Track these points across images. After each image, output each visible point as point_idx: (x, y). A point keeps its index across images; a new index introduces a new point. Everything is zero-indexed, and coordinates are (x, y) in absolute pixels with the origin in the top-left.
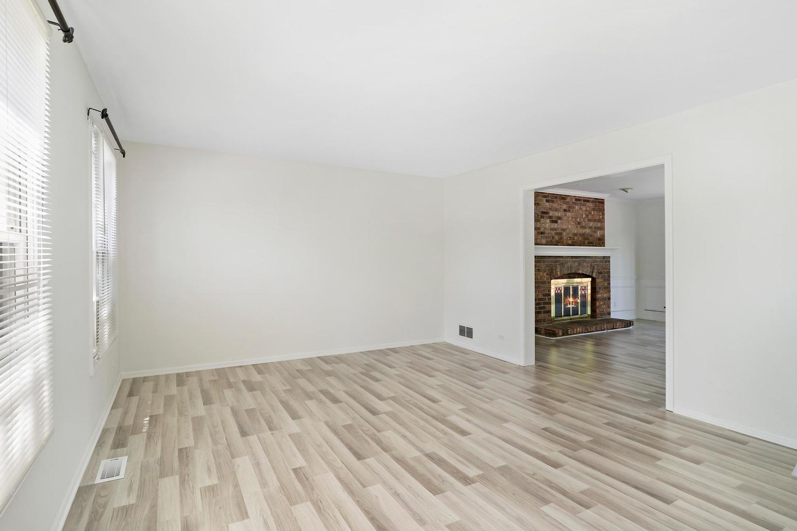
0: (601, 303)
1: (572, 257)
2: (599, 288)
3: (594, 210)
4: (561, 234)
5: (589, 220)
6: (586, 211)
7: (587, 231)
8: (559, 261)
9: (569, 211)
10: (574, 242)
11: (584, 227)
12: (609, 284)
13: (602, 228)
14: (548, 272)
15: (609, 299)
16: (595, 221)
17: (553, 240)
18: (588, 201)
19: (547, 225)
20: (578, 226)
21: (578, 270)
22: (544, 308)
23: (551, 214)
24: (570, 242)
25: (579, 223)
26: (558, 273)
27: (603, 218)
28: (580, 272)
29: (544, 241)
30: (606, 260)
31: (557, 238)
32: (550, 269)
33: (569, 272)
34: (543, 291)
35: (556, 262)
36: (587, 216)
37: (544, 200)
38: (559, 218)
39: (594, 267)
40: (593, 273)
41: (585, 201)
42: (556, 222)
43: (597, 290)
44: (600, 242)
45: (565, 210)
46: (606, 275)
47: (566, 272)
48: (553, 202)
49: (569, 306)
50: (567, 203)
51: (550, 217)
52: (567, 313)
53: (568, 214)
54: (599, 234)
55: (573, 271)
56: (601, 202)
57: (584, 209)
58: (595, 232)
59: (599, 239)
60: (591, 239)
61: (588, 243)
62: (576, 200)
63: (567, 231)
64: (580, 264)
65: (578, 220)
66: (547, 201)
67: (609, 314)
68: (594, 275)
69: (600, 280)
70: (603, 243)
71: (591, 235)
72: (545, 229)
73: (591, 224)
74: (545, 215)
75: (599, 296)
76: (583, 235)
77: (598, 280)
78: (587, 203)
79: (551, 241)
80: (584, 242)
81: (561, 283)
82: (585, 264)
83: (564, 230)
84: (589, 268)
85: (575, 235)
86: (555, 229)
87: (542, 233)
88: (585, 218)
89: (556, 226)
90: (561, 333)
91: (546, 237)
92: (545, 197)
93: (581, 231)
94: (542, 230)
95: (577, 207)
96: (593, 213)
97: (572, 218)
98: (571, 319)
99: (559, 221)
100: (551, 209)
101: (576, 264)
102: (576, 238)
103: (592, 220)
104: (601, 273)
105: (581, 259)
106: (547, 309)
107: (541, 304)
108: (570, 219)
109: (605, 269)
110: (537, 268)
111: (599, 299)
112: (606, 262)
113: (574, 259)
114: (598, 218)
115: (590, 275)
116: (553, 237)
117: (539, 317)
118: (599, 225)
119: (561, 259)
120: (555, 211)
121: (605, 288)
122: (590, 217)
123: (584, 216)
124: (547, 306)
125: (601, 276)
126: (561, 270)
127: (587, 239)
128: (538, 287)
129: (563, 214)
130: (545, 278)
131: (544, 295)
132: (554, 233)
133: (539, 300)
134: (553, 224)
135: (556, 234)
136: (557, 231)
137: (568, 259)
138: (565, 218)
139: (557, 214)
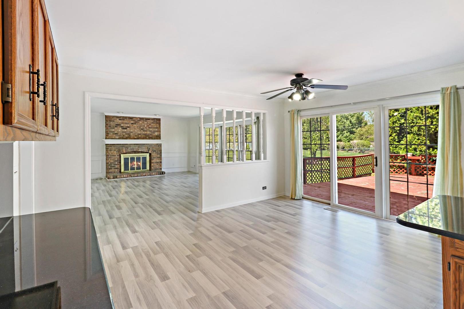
0: (155, 164)
1: (134, 144)
2: (154, 158)
3: (153, 123)
4: (129, 134)
5: (149, 128)
7: (148, 132)
8: (125, 146)
9: (135, 124)
10: (139, 138)
11: (146, 131)
12: (161, 156)
13: (160, 131)
14: (117, 151)
15: (161, 162)
16: (154, 128)
18: (149, 119)
19: (120, 130)
20: (142, 130)
21: (139, 150)
22: (114, 167)
23: (122, 125)
24: (135, 138)
25: (142, 129)
26: (124, 151)
27: (160, 127)
28: (140, 151)
29: (117, 137)
30: (160, 145)
31: (127, 136)
33: (132, 151)
34: (113, 159)
35: (123, 146)
36: (148, 126)
37: (118, 119)
38: (128, 127)
39: (149, 149)
40: (149, 151)
41: (146, 119)
42: (126, 129)
43: (152, 159)
44: (158, 137)
45: (132, 124)
46: (159, 152)
47: (129, 151)
48: (124, 120)
49: (134, 166)
50: (134, 120)
51: (122, 127)
52: (133, 169)
53: (134, 125)
54: (156, 134)
55: (135, 150)
56: (159, 120)
57: (146, 123)
58: (154, 133)
59: (157, 136)
60: (151, 136)
61: (149, 138)
62: (140, 119)
63: (133, 133)
64: (139, 147)
65: (142, 128)
66: (119, 120)
67: (161, 169)
68: (150, 152)
69: (154, 154)
71: (151, 134)
72: (118, 132)
73: (151, 129)
74: (118, 126)
75: (153, 161)
76: (145, 134)
77: (152, 154)
78: (148, 121)
79: (123, 137)
81: (129, 156)
82: (143, 147)
83: (132, 132)
84: (146, 149)
85: (140, 134)
86: (125, 132)
87: (116, 134)
88: (146, 127)
89: (126, 130)
90: (112, 177)
91: (119, 136)
92: (118, 118)
93: (144, 133)
94: (116, 132)
95: (141, 122)
96: (152, 124)
97: (138, 127)
98: (135, 171)
99: (128, 129)
100: (122, 123)
101: (137, 147)
102: (140, 136)
103: (151, 128)
104: (155, 151)
105: (141, 145)
106: (116, 167)
107: (111, 165)
108: (136, 127)
109: (157, 149)
110: (109, 149)
111: (153, 163)
112: (159, 146)
113: (136, 145)
114: (156, 127)
115: (147, 152)
116: (124, 136)
117: (110, 171)
118: (156, 130)
119: (127, 145)
120: (126, 124)
121: (158, 158)
122: (150, 126)
123: (146, 126)
124: (116, 166)
125: (155, 152)
126: (126, 150)
127: (148, 136)
128: (110, 158)
129: (131, 125)
130: (115, 154)
131: (114, 161)
132: (124, 134)
133: (111, 163)
134: (124, 130)
135: (126, 134)
136: (127, 133)
137: (131, 145)
138: (132, 127)
139: (126, 125)
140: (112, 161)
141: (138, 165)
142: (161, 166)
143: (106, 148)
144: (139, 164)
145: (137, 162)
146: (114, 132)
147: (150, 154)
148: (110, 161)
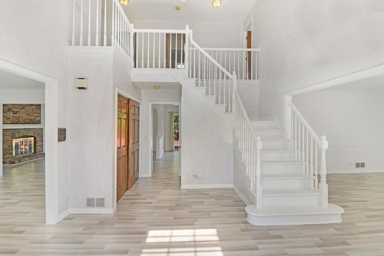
0: (39, 147)
1: (24, 129)
2: (38, 141)
3: (36, 109)
4: (18, 119)
5: (33, 113)
6: (32, 109)
7: (32, 117)
8: (17, 131)
9: (23, 109)
10: (26, 123)
11: (31, 116)
12: (43, 139)
13: (40, 117)
14: (11, 136)
15: (43, 145)
16: (36, 113)
17: (14, 122)
19: (11, 115)
20: (28, 115)
21: (27, 134)
23: (13, 110)
24: (23, 122)
25: (28, 114)
26: (17, 136)
27: (40, 112)
28: (28, 135)
29: (9, 122)
31: (16, 120)
32: (12, 135)
33: (23, 135)
34: (8, 144)
35: (15, 131)
36: (32, 111)
38: (18, 112)
39: (35, 132)
40: (35, 135)
41: (31, 105)
42: (16, 114)
43: (37, 142)
45: (21, 109)
46: (41, 136)
47: (21, 135)
48: (14, 105)
49: (22, 151)
50: (22, 105)
51: (13, 111)
52: (22, 153)
53: (22, 110)
54: (38, 119)
55: (25, 135)
56: (40, 105)
57: (31, 108)
58: (36, 118)
59: (38, 121)
60: (34, 121)
61: (33, 122)
63: (22, 118)
64: (28, 132)
65: (28, 113)
67: (43, 151)
68: (35, 136)
70: (40, 122)
71: (34, 119)
72: (10, 116)
73: (34, 115)
74: (10, 111)
75: (37, 144)
76: (30, 119)
77: (37, 138)
78: (33, 106)
79: (13, 122)
80: (31, 122)
81: (19, 140)
82: (31, 132)
83: (20, 117)
84: (33, 133)
85: (26, 119)
86: (16, 117)
87: (8, 118)
88: (31, 112)
89: (16, 115)
90: (17, 162)
91: (11, 120)
93: (29, 117)
94: (8, 117)
95: (27, 107)
96: (35, 110)
97: (25, 112)
98: (23, 155)
99: (18, 113)
100: (13, 108)
101: (26, 132)
102: (26, 121)
103: (35, 113)
104: (39, 135)
105: (29, 129)
106: (11, 153)
107: (6, 150)
108: (24, 112)
109: (40, 133)
110: (5, 134)
111: (37, 146)
112: (41, 130)
113: (25, 130)
114: (38, 112)
115: (33, 136)
116: (14, 120)
117: (6, 156)
118: (38, 115)
119: (19, 130)
120: (16, 109)
121: (41, 141)
122: (34, 112)
123: (31, 111)
124: (10, 151)
125: (38, 136)
126: (18, 135)
127: (32, 121)
128: (5, 143)
129: (20, 110)
130: (10, 139)
131: (9, 146)
132: (15, 118)
133: (6, 149)
134: (14, 114)
135: (16, 119)
136: (17, 118)
137: (22, 130)
138: (21, 112)
139: (16, 110)
140: (7, 147)
142: (42, 148)
143: (3, 134)
144: (26, 148)
145: (24, 146)
146: (6, 116)
147: (35, 138)
148: (5, 147)
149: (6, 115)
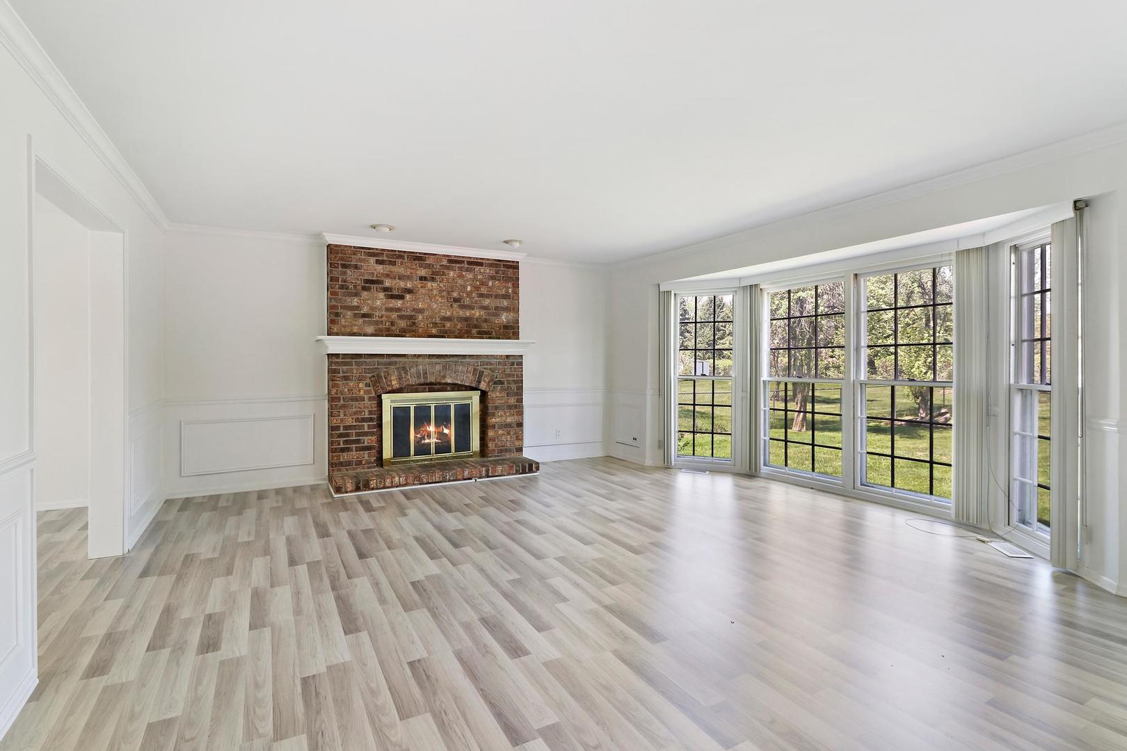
0: (500, 432)
1: (431, 356)
2: (496, 408)
3: (493, 278)
4: (411, 317)
5: (481, 295)
6: (475, 279)
7: (477, 313)
8: (396, 363)
9: (433, 280)
10: (446, 332)
11: (471, 307)
12: (520, 401)
13: (515, 309)
14: (368, 381)
15: (520, 425)
16: (497, 296)
17: (393, 328)
18: (481, 264)
19: (379, 303)
20: (455, 305)
21: (444, 377)
22: (357, 441)
23: (387, 283)
24: (433, 331)
25: (456, 300)
26: (394, 383)
27: (516, 293)
28: (449, 381)
29: (370, 329)
30: (515, 362)
31: (403, 324)
32: (373, 376)
33: (422, 380)
34: (355, 413)
35: (390, 364)
36: (477, 288)
37: (372, 260)
38: (409, 291)
39: (481, 373)
40: (479, 382)
41: (470, 263)
42: (401, 297)
43: (490, 410)
44: (511, 331)
45: (422, 278)
46: (514, 386)
47: (413, 381)
48: (393, 264)
49: (427, 441)
50: (429, 266)
51: (386, 289)
52: (423, 450)
53: (429, 284)
54: (504, 318)
55: (431, 379)
56: (514, 266)
57: (470, 276)
58: (497, 315)
59: (506, 327)
60: (485, 327)
61: (479, 333)
62: (450, 261)
63: (426, 313)
64: (444, 368)
65: (455, 295)
66: (378, 262)
67: (520, 450)
68: (483, 386)
69: (498, 394)
70: (513, 333)
71: (486, 321)
72: (372, 309)
73: (487, 302)
74: (372, 286)
75: (493, 421)
76: (466, 319)
77: (491, 395)
78: (477, 268)
79: (388, 330)
81: (410, 400)
82: (460, 368)
83: (421, 311)
84: (470, 375)
85: (449, 319)
86: (398, 310)
87: (364, 316)
88: (471, 292)
89: (399, 303)
90: (350, 486)
91: (376, 323)
92: (373, 255)
93: (461, 313)
94: (365, 310)
95: (452, 274)
96: (490, 284)
97: (441, 291)
98: (431, 460)
99: (408, 297)
100: (388, 276)
101: (438, 368)
102: (448, 325)
103: (488, 296)
104: (501, 383)
105: (452, 359)
106: (366, 444)
107: (347, 435)
108: (435, 292)
109: (509, 375)
110: (341, 375)
111: (494, 426)
112: (513, 364)
113: (434, 360)
114: (503, 292)
115: (474, 385)
116: (392, 324)
117: (345, 457)
118: (505, 303)
119: (403, 360)
120: (399, 279)
121: (510, 407)
122: (484, 290)
123: (469, 288)
124: (366, 438)
125: (499, 387)
126: (400, 378)
127: (476, 327)
128: (344, 406)
129: (418, 284)
130: (362, 392)
131: (357, 420)
132: (394, 315)
133: (346, 428)
134: (393, 301)
135: (401, 317)
136: (403, 313)
137: (420, 360)
138: (423, 291)
139: (402, 284)
140: (350, 421)
141: (441, 435)
142: (519, 438)
143: (331, 371)
144: (446, 431)
145: (437, 425)
146: (357, 308)
147: (484, 395)
148: (342, 420)
149: (356, 304)
